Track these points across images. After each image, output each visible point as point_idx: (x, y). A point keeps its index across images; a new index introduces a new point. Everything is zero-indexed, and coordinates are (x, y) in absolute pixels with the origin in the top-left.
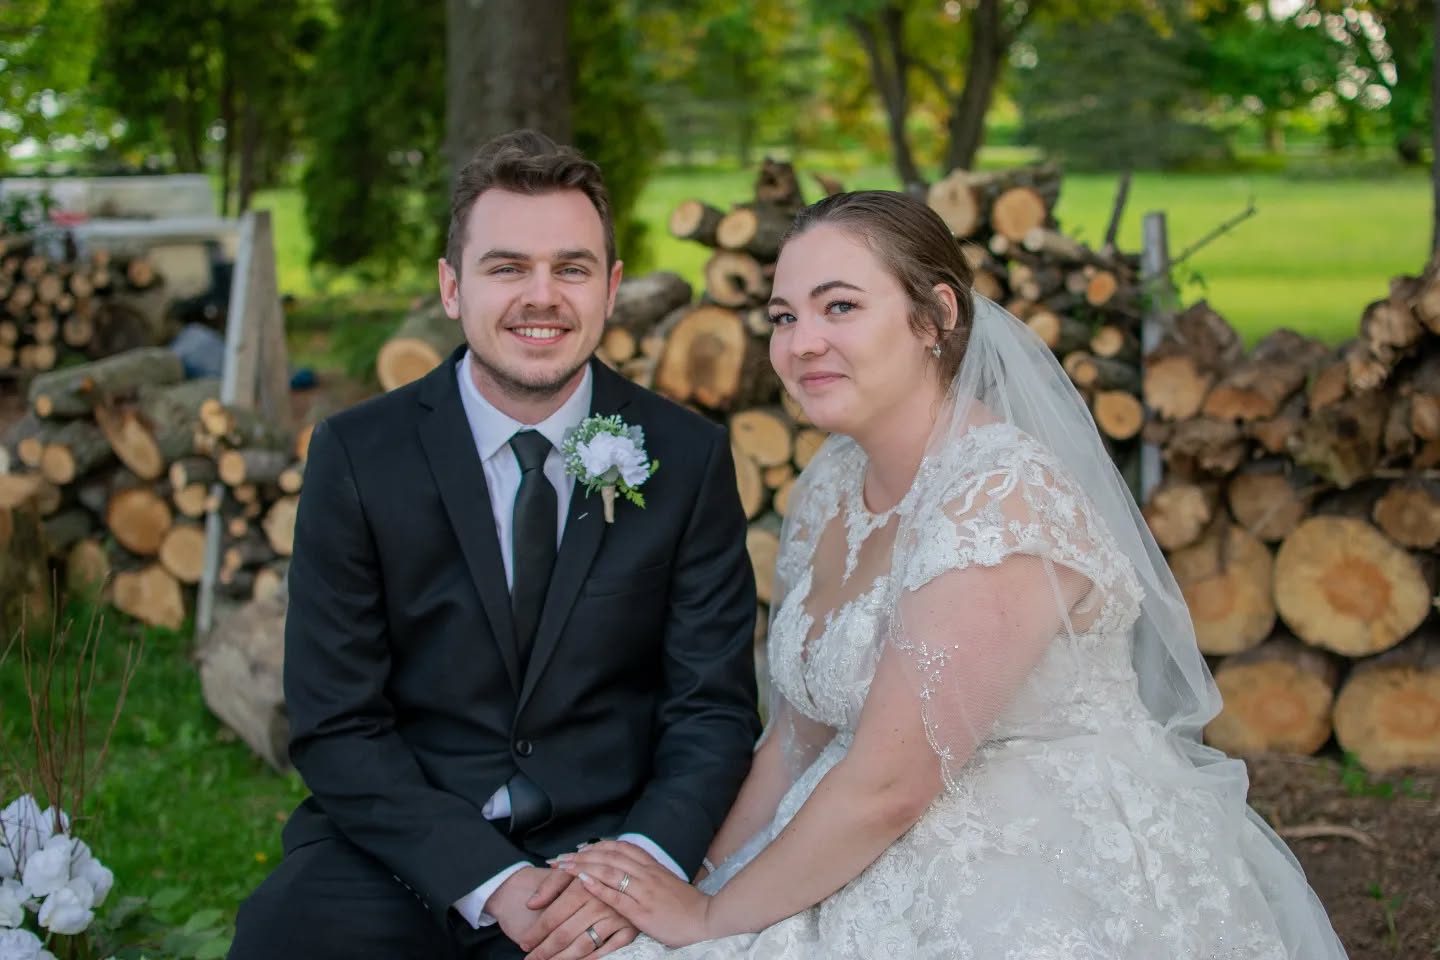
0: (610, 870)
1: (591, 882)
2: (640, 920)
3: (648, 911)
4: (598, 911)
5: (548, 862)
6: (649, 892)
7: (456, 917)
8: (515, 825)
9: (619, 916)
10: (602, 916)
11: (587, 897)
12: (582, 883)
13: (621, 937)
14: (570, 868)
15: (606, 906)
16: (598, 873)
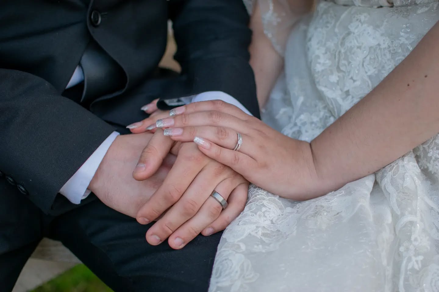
0: (221, 131)
1: (207, 145)
2: (255, 176)
3: (265, 166)
4: (217, 174)
5: (131, 127)
6: (261, 147)
7: (63, 200)
8: (87, 92)
9: (236, 174)
10: (221, 178)
11: (206, 161)
12: (197, 147)
13: (240, 194)
14: (176, 134)
15: (226, 166)
16: (211, 134)
